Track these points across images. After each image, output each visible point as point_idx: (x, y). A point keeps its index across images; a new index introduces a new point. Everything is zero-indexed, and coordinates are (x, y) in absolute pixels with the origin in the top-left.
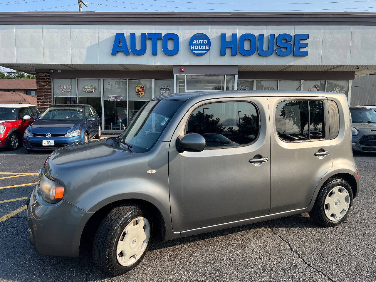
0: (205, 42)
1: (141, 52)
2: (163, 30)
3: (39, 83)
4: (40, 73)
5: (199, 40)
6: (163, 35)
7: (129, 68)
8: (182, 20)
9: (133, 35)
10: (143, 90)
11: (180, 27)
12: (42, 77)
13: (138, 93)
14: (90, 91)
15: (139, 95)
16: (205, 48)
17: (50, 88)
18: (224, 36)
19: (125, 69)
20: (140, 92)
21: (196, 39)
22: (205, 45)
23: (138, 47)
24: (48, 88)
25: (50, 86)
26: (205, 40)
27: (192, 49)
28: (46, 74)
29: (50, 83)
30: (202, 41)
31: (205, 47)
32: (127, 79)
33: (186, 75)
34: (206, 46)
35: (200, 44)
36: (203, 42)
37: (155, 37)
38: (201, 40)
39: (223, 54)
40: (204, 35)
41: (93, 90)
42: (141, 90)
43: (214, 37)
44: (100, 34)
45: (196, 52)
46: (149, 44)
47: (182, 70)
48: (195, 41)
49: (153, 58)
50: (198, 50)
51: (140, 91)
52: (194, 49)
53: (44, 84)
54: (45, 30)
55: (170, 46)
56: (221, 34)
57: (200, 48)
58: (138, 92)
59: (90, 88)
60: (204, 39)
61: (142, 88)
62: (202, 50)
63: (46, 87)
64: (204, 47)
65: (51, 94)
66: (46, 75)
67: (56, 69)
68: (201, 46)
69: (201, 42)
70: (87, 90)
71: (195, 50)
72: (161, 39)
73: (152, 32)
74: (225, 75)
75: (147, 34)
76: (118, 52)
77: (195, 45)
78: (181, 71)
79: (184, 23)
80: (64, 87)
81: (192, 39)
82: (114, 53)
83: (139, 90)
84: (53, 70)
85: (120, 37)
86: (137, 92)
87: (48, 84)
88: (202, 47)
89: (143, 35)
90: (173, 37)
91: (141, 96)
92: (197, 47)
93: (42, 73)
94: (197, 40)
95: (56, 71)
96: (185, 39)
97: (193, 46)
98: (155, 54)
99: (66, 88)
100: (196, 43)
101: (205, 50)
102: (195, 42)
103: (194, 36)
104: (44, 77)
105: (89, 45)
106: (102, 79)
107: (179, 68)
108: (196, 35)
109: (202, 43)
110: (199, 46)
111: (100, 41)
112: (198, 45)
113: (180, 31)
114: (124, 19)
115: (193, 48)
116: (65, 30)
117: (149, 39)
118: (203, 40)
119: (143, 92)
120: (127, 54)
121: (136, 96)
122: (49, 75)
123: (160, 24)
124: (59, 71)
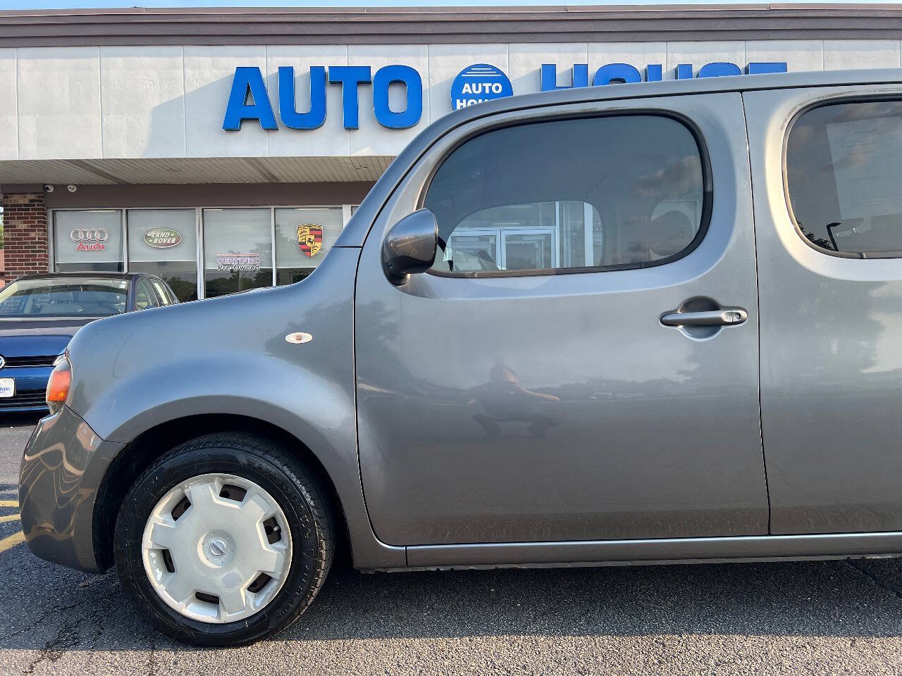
0: (497, 88)
1: (312, 121)
2: (375, 58)
3: (12, 223)
4: (16, 197)
5: (480, 85)
6: (373, 73)
7: (276, 174)
8: (429, 29)
9: (286, 74)
10: (319, 237)
11: (424, 48)
12: (21, 205)
13: (304, 247)
14: (162, 244)
15: (309, 250)
17: (45, 239)
18: (549, 71)
19: (265, 175)
20: (309, 244)
21: (471, 81)
23: (302, 105)
24: (39, 239)
25: (45, 231)
26: (495, 85)
27: (458, 107)
28: (33, 197)
29: (45, 223)
30: (487, 85)
32: (273, 207)
35: (483, 96)
36: (490, 88)
37: (352, 79)
38: (484, 85)
40: (494, 69)
41: (173, 241)
42: (313, 237)
44: (189, 72)
46: (334, 98)
48: (467, 85)
49: (347, 134)
51: (310, 239)
53: (24, 226)
54: (25, 64)
55: (397, 101)
56: (540, 67)
58: (304, 243)
59: (163, 235)
60: (493, 80)
61: (316, 233)
63: (32, 235)
65: (47, 256)
66: (31, 201)
67: (63, 182)
69: (484, 88)
70: (155, 241)
72: (370, 83)
73: (342, 62)
75: (327, 70)
76: (243, 120)
77: (468, 96)
79: (434, 38)
80: (85, 235)
81: (459, 82)
82: (232, 124)
83: (308, 237)
84: (53, 185)
85: (247, 80)
86: (300, 243)
87: (36, 226)
89: (317, 72)
90: (403, 77)
91: (313, 254)
93: (18, 194)
94: (474, 85)
95: (61, 188)
96: (439, 81)
97: (462, 102)
98: (351, 124)
99: (93, 237)
100: (470, 92)
102: (466, 89)
103: (464, 72)
104: (25, 205)
105: (157, 104)
106: (198, 210)
108: (469, 69)
109: (487, 91)
111: (189, 90)
112: (476, 97)
113: (424, 60)
114: (260, 26)
116: (85, 62)
117: (332, 83)
118: (490, 85)
119: (318, 244)
120: (271, 128)
121: (299, 255)
122: (41, 201)
123: (365, 42)
124: (72, 189)
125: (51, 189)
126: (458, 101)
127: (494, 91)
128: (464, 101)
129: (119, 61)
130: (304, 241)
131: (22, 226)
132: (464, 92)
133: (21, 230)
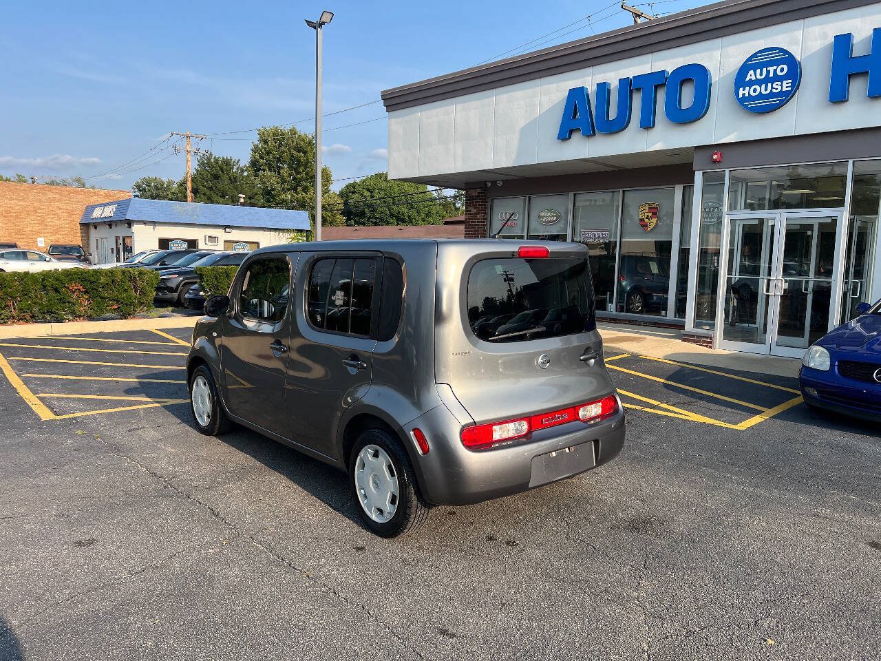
3: (470, 208)
4: (471, 191)
5: (765, 69)
10: (654, 214)
11: (717, 42)
12: (473, 196)
13: (643, 223)
14: (548, 222)
15: (647, 226)
16: (779, 88)
17: (484, 219)
18: (843, 42)
20: (647, 220)
21: (754, 68)
22: (781, 79)
25: (486, 213)
26: (780, 66)
27: (741, 96)
28: (479, 190)
29: (487, 208)
30: (771, 69)
31: (781, 85)
32: (621, 190)
33: (727, 171)
34: (785, 82)
35: (767, 80)
36: (775, 70)
38: (769, 69)
39: (838, 96)
40: (781, 50)
41: (554, 219)
42: (650, 214)
43: (814, 50)
44: (543, 98)
45: (752, 104)
46: (638, 101)
47: (715, 157)
48: (751, 72)
49: (645, 134)
50: (761, 96)
51: (648, 216)
52: (747, 95)
54: (459, 108)
56: (833, 38)
57: (766, 90)
58: (644, 220)
59: (549, 214)
60: (777, 63)
61: (653, 210)
62: (771, 95)
64: (777, 87)
66: (479, 193)
67: (495, 179)
68: (770, 85)
69: (768, 72)
70: (544, 219)
71: (750, 98)
73: (647, 69)
74: (851, 162)
77: (751, 83)
78: (715, 161)
79: (726, 31)
80: (506, 216)
81: (744, 70)
83: (646, 214)
84: (490, 182)
86: (642, 220)
87: (482, 210)
88: (772, 88)
91: (649, 229)
92: (755, 91)
93: (474, 189)
94: (758, 71)
95: (494, 183)
96: (728, 72)
97: (744, 90)
100: (754, 78)
101: (781, 93)
102: (751, 75)
103: (750, 59)
104: (476, 196)
105: (522, 125)
106: (571, 195)
107: (707, 153)
108: (755, 55)
109: (771, 75)
110: (763, 86)
111: (542, 111)
112: (759, 82)
113: (716, 54)
114: (586, 53)
115: (744, 94)
116: (487, 101)
118: (775, 67)
119: (654, 220)
121: (640, 230)
122: (483, 193)
123: (664, 47)
124: (500, 184)
125: (489, 185)
126: (741, 89)
127: (779, 73)
128: (747, 88)
129: (505, 96)
130: (643, 217)
131: (474, 211)
132: (747, 79)
133: (472, 214)
